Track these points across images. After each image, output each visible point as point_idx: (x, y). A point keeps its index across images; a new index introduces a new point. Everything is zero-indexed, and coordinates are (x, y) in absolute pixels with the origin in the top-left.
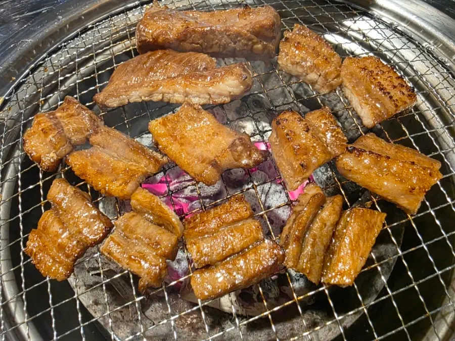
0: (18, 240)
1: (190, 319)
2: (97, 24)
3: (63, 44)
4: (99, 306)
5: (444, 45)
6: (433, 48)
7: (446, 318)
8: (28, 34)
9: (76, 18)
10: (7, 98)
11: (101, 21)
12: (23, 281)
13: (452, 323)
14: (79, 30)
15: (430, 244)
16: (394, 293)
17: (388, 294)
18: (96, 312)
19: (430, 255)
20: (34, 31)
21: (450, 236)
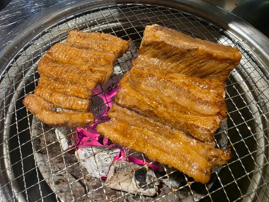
0: (20, 161)
1: (111, 198)
2: (51, 29)
3: (32, 42)
4: (63, 193)
5: (248, 41)
6: (242, 43)
7: (251, 196)
8: (12, 37)
9: (39, 27)
10: (3, 76)
11: (53, 27)
12: (25, 184)
13: (254, 198)
14: (40, 33)
15: (243, 159)
16: (225, 186)
17: (221, 186)
18: (61, 197)
19: (243, 165)
20: (16, 36)
21: (253, 153)
